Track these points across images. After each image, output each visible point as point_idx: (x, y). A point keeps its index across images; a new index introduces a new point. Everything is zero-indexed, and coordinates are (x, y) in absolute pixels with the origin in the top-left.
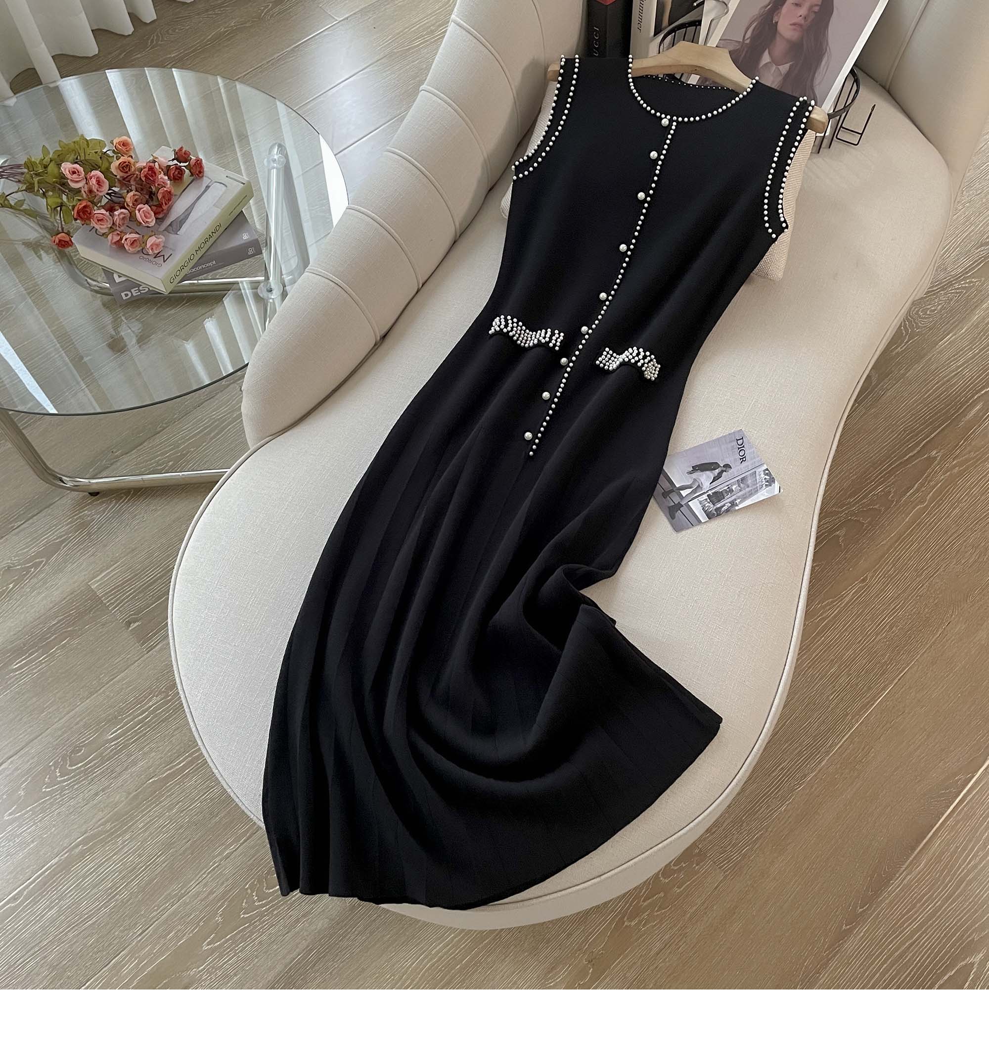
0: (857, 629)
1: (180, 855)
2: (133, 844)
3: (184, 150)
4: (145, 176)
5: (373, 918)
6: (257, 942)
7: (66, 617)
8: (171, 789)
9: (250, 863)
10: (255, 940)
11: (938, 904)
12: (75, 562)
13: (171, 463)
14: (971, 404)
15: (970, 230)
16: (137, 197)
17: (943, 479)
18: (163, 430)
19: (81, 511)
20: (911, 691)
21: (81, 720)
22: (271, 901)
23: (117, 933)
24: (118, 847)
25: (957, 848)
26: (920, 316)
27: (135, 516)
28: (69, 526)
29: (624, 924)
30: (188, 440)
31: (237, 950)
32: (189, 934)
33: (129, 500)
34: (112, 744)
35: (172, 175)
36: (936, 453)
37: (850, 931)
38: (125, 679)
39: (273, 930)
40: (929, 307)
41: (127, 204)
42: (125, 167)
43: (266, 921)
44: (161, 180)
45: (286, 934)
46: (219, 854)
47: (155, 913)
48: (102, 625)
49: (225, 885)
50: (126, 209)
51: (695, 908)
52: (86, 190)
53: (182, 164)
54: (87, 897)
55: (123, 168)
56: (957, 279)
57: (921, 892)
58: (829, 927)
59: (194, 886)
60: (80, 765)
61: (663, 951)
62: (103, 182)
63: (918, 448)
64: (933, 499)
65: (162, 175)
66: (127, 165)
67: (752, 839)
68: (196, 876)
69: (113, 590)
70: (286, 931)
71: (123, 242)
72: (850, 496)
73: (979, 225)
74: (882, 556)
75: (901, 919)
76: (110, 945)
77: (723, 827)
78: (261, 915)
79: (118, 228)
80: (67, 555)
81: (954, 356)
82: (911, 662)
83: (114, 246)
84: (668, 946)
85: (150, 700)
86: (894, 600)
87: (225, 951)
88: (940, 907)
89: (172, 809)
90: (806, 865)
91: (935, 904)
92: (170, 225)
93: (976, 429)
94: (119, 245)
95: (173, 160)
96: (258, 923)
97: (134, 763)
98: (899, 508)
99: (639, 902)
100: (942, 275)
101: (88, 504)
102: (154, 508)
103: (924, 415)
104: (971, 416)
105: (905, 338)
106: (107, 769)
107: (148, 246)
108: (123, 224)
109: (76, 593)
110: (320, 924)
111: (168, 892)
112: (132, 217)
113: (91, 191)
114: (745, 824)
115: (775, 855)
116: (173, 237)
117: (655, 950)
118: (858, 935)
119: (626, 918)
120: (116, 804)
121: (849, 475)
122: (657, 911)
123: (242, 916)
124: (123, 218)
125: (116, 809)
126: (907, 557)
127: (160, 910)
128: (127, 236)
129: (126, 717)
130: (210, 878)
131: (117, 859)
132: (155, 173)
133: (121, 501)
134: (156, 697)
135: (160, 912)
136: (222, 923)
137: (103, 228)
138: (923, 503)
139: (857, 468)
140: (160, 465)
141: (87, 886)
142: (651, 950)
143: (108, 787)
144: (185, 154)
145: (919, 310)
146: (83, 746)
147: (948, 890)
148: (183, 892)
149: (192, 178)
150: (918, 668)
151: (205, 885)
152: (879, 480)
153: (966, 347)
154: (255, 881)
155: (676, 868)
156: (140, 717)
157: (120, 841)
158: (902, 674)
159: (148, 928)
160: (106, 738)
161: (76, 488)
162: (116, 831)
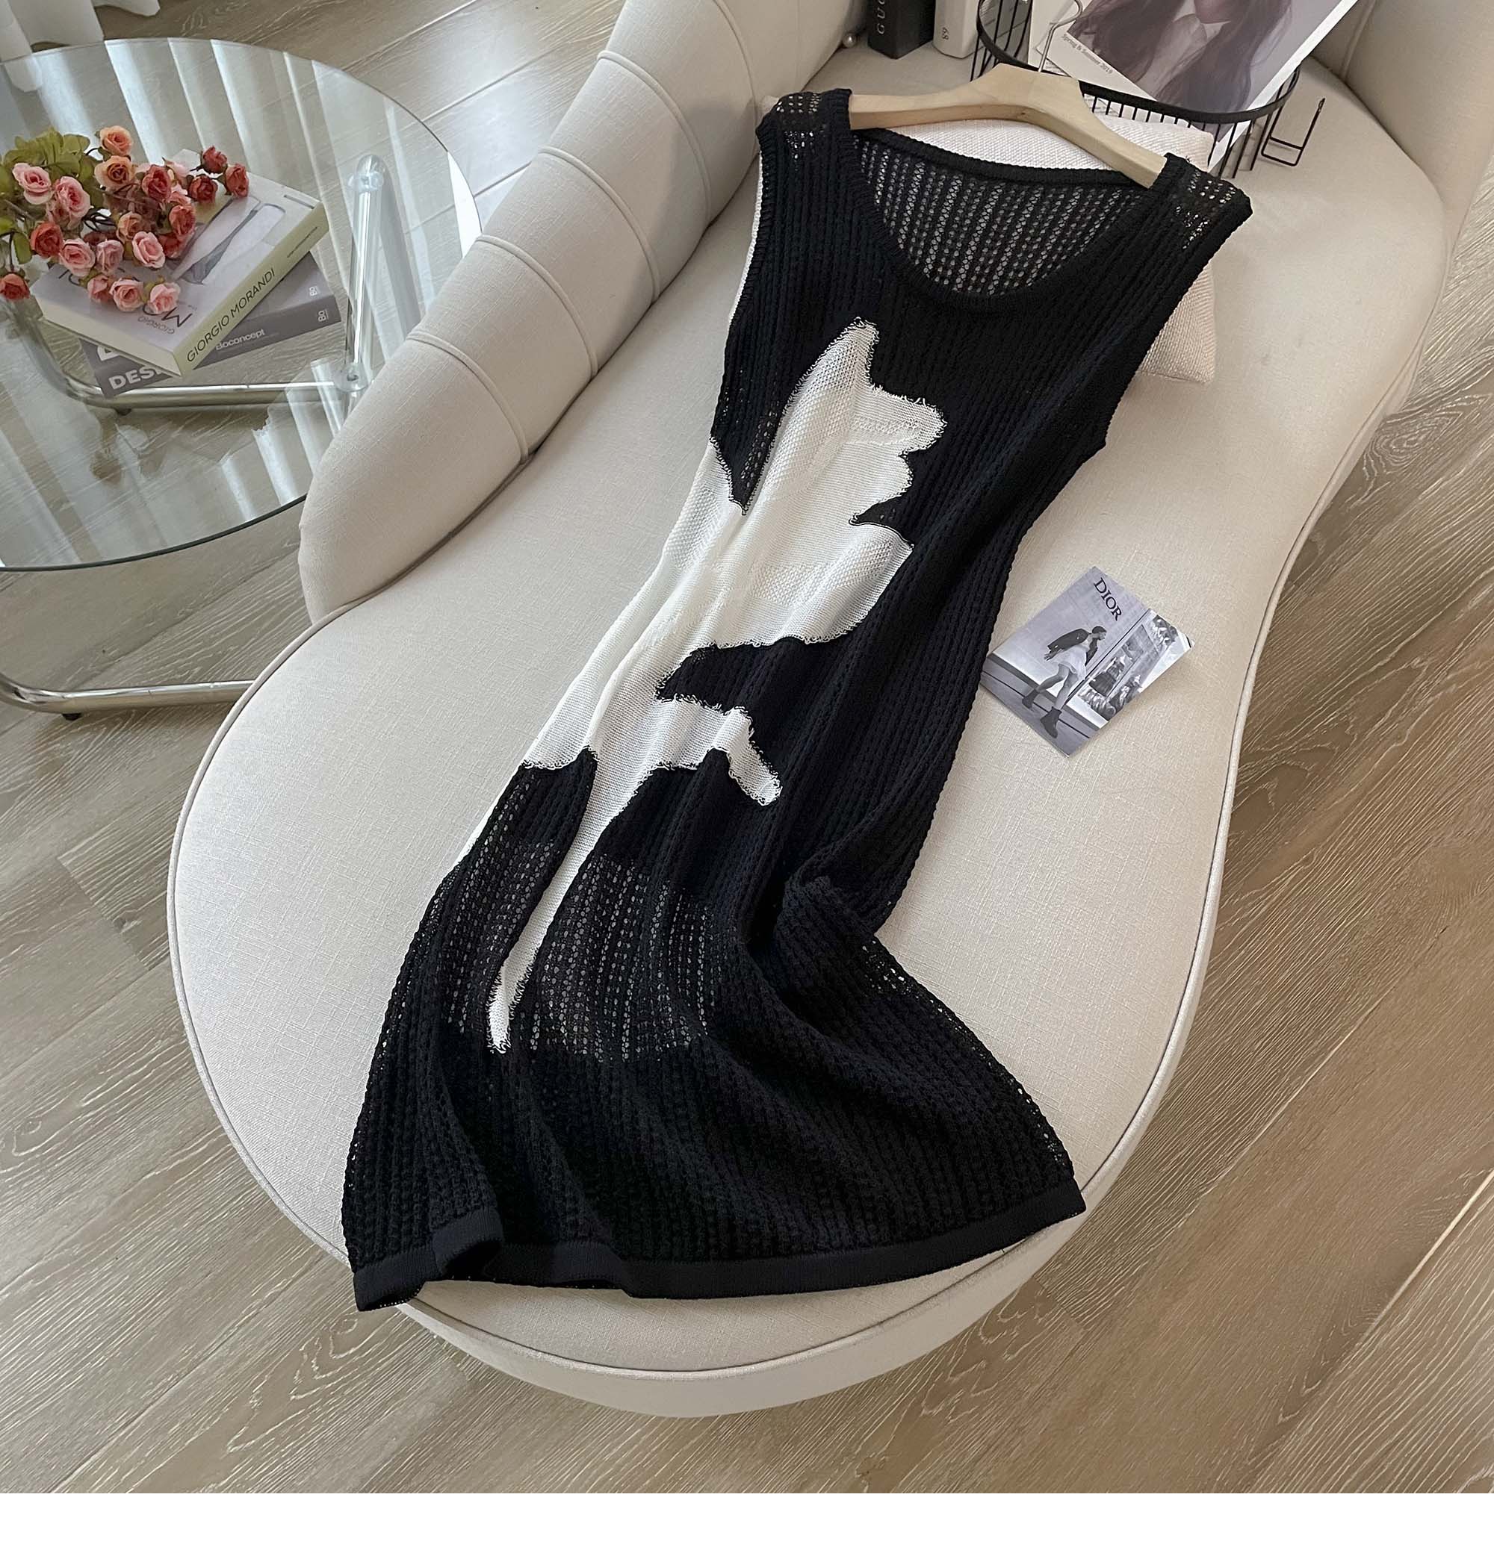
0: (1299, 936)
1: (194, 1297)
2: (115, 1278)
3: (216, 153)
4: (150, 186)
5: (508, 1402)
6: (316, 1440)
7: (21, 911)
8: (182, 1189)
9: (308, 1310)
10: (313, 1436)
11: (1432, 1382)
12: (36, 825)
13: (197, 670)
14: (1475, 585)
15: (1469, 320)
16: (135, 221)
17: (1432, 703)
18: (186, 617)
19: (50, 743)
20: (1386, 1037)
21: (39, 1077)
22: (341, 1373)
23: (85, 1424)
24: (92, 1283)
25: (1463, 1289)
26: (1391, 449)
27: (138, 751)
28: (31, 766)
29: (920, 1413)
30: (226, 633)
31: (284, 1453)
32: (204, 1427)
33: (127, 727)
34: (88, 1115)
35: (195, 191)
36: (1419, 663)
37: (1288, 1427)
38: (111, 1012)
39: (343, 1421)
40: (1405, 436)
41: (120, 233)
42: (118, 173)
43: (331, 1406)
44: (176, 195)
45: (365, 1427)
46: (257, 1297)
47: (148, 1393)
48: (76, 925)
49: (265, 1347)
50: (116, 238)
51: (1037, 1386)
52: (53, 209)
53: (212, 175)
54: (39, 1364)
55: (114, 174)
56: (1450, 393)
57: (1405, 1362)
58: (1257, 1417)
59: (215, 1347)
60: (33, 1149)
61: (986, 1456)
62: (80, 194)
63: (1392, 654)
64: (1415, 735)
65: (178, 187)
66: (121, 170)
67: (1130, 1273)
68: (220, 1330)
69: (99, 867)
70: (366, 1422)
71: (111, 292)
72: (1284, 730)
73: (1482, 312)
74: (1337, 824)
75: (1374, 1404)
76: (72, 1445)
77: (1082, 1256)
78: (325, 1396)
79: (103, 271)
80: (25, 813)
81: (1445, 512)
82: (1384, 991)
83: (99, 301)
84: (992, 1450)
85: (152, 1046)
86: (1355, 893)
87: (263, 1454)
88: (1438, 1384)
89: (183, 1222)
90: (1218, 1317)
91: (1428, 1382)
92: (191, 269)
93: (1482, 626)
94: (105, 298)
95: (198, 168)
96: (318, 1409)
97: (122, 1147)
98: (1362, 748)
99: (944, 1378)
100: (1424, 390)
101: (63, 732)
102: (167, 739)
103: (1399, 604)
104: (1475, 603)
105: (1368, 486)
106: (78, 1156)
107: (153, 297)
108: (112, 264)
109: (37, 873)
110: (422, 1411)
111: (173, 1357)
112: (128, 256)
113: (60, 211)
114: (1118, 1251)
115: (1168, 1300)
116: (193, 288)
117: (972, 1455)
118: (1303, 1433)
119: (924, 1402)
120: (91, 1213)
121: (1282, 695)
122: (974, 1392)
123: (293, 1397)
124: (113, 255)
125: (90, 1222)
126: (1377, 824)
127: (158, 1386)
128: (118, 283)
129: (112, 1073)
130: (242, 1334)
131: (90, 1304)
132: (165, 182)
133: (116, 728)
134: (163, 1040)
135: (156, 1391)
136: (260, 1408)
137: (80, 270)
138: (1400, 739)
139: (1295, 685)
140: (180, 672)
141: (39, 1346)
142: (965, 1455)
143: (78, 1186)
144: (217, 157)
145: (1388, 443)
146: (40, 1119)
147: (1448, 1359)
148: (196, 1357)
149: (229, 198)
150: (1396, 1001)
151: (232, 1347)
152: (1330, 703)
153: (1464, 498)
154: (314, 1340)
155: (1006, 1321)
156: (135, 1073)
157: (95, 1273)
158: (1370, 1010)
159: (137, 1416)
160: (77, 1106)
161: (41, 706)
162: (90, 1257)
